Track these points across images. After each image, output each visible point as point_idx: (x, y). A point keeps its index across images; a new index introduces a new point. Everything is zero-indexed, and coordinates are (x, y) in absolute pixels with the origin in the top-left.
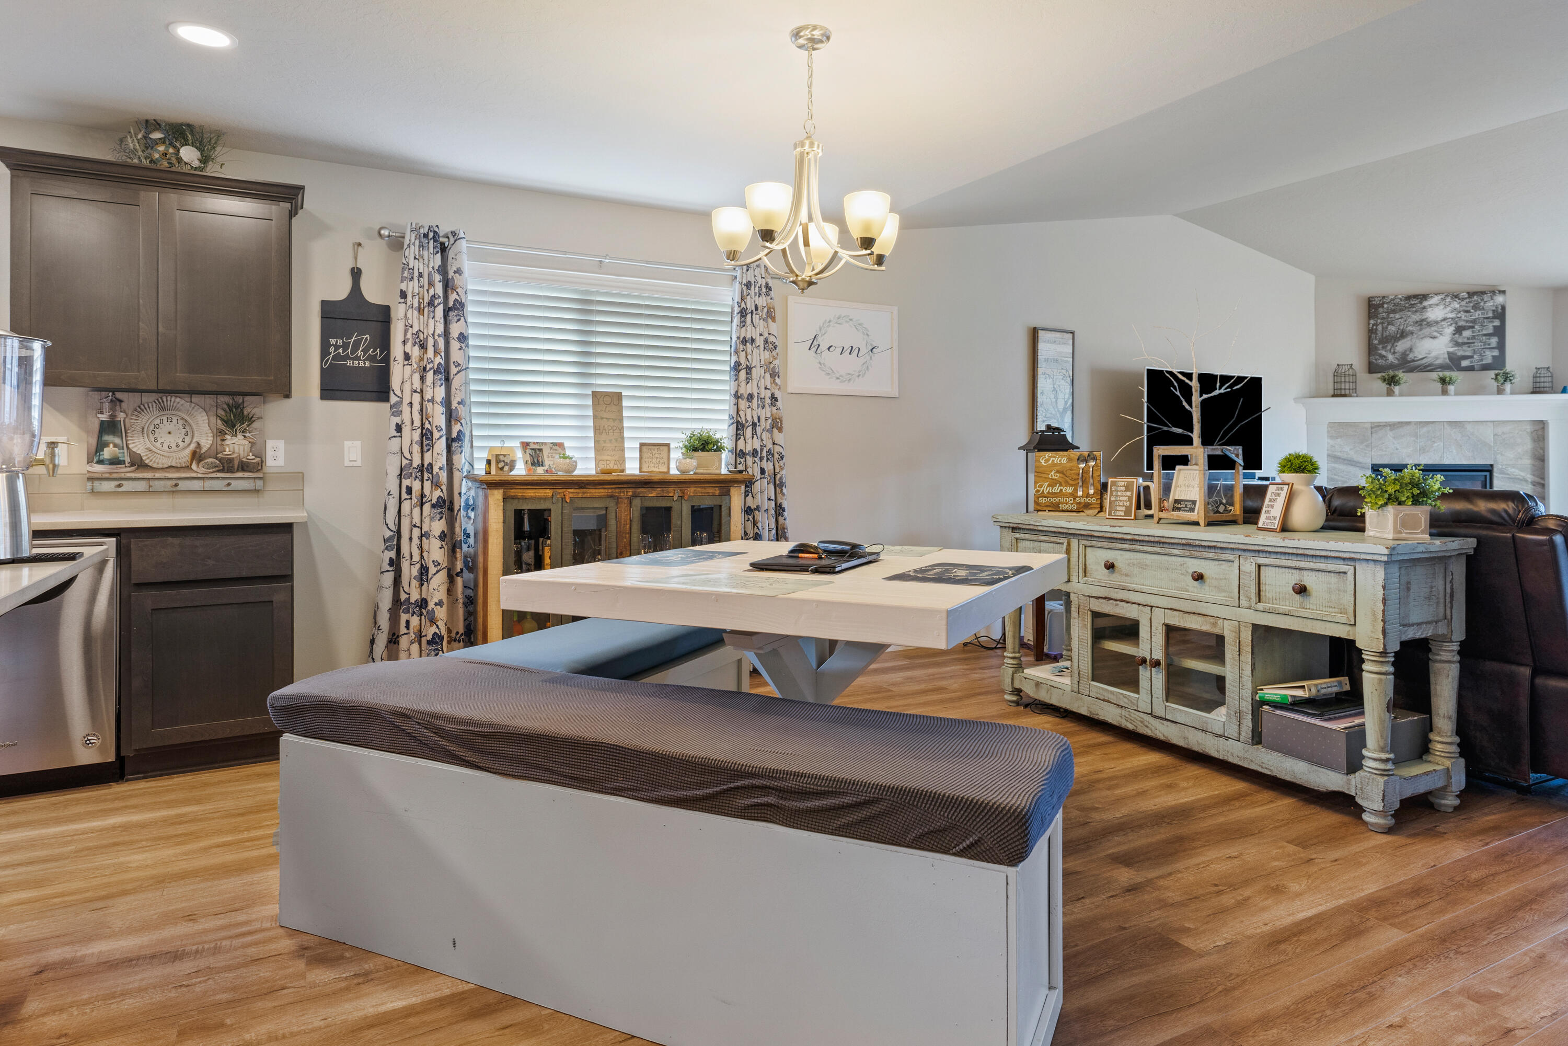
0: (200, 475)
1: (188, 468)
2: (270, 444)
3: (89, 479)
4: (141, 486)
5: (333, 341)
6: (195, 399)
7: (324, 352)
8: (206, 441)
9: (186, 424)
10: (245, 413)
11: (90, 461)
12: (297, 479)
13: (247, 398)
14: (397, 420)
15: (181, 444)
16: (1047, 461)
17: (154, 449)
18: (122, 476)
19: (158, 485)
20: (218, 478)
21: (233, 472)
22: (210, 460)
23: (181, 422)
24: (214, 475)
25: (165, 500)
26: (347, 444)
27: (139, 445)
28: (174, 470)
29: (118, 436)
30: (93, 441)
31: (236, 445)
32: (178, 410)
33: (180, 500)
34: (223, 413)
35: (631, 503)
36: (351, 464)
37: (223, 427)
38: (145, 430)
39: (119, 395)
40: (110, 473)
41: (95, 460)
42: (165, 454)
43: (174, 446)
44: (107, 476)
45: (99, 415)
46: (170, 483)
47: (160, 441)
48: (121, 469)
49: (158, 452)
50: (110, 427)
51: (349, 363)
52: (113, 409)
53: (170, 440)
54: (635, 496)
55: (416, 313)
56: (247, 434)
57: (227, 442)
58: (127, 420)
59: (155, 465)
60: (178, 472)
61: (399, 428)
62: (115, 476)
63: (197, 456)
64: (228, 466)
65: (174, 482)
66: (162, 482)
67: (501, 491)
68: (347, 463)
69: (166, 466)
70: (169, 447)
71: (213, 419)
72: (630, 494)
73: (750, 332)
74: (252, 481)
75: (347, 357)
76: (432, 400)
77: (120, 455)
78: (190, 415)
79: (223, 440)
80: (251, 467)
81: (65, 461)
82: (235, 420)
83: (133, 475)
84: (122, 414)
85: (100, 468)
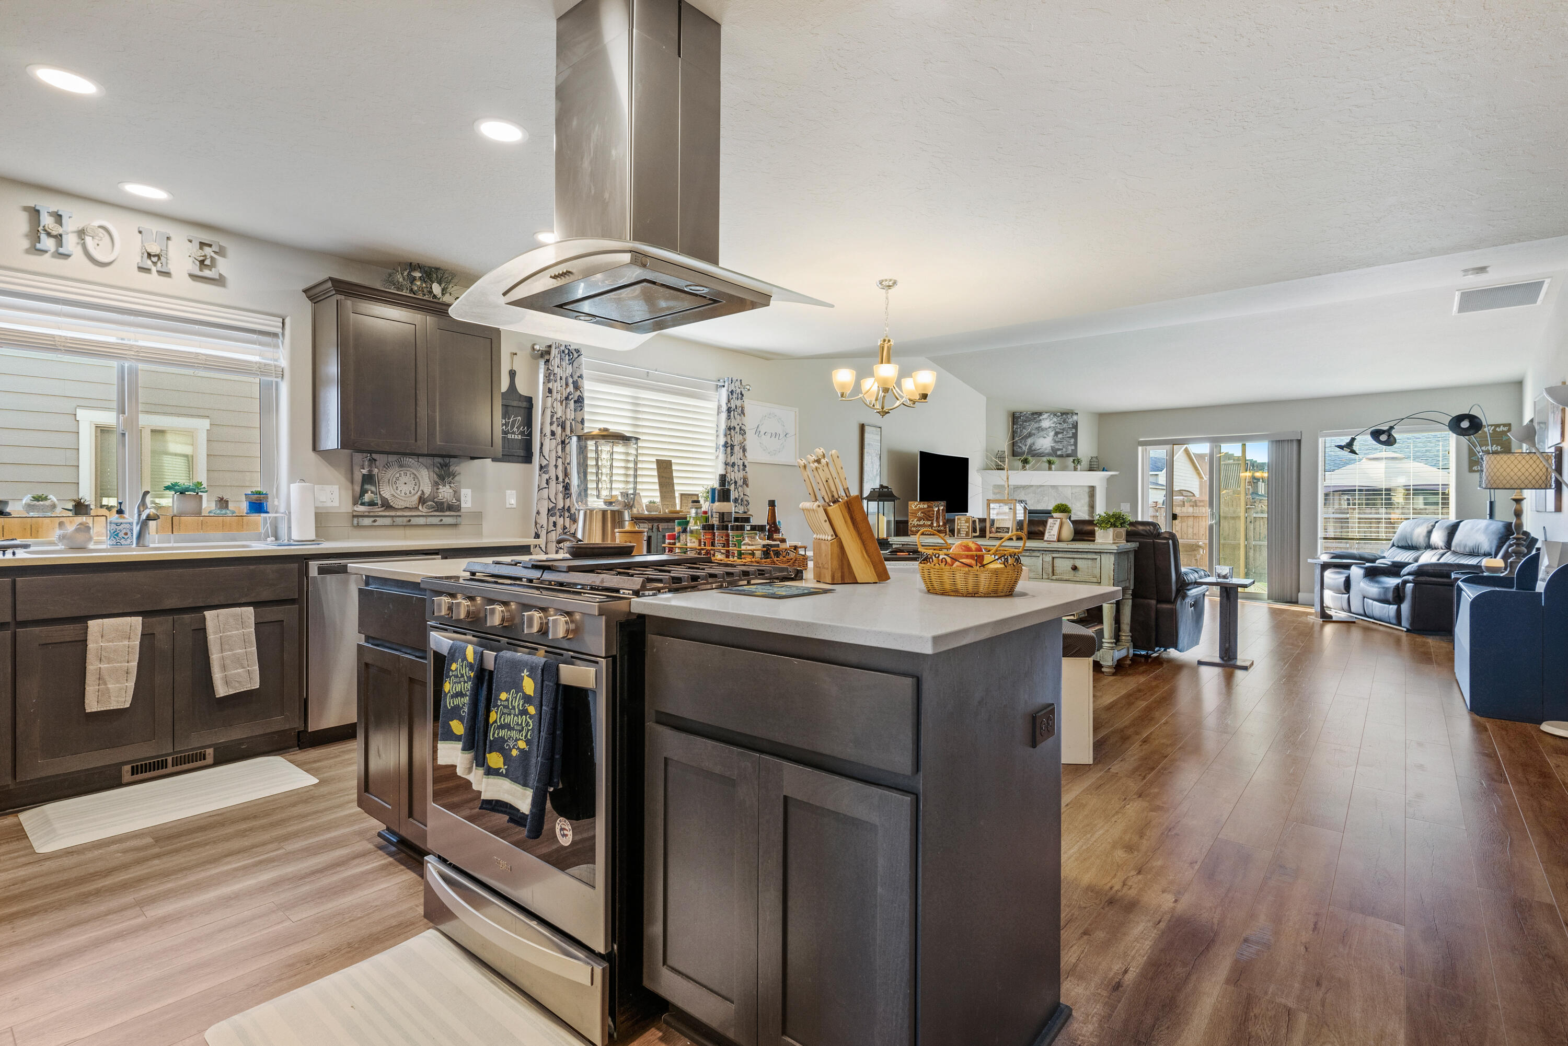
0: (424, 514)
1: (417, 508)
2: (464, 492)
3: (355, 516)
4: (388, 521)
6: (421, 459)
8: (428, 490)
9: (415, 477)
10: (451, 470)
11: (355, 503)
12: (478, 516)
13: (452, 460)
15: (412, 491)
16: (916, 507)
17: (396, 495)
18: (376, 514)
19: (399, 521)
20: (434, 516)
21: (443, 512)
22: (430, 503)
23: (412, 476)
24: (432, 514)
25: (400, 532)
26: (508, 492)
27: (387, 492)
28: (408, 510)
29: (374, 486)
30: (358, 489)
31: (445, 492)
32: (410, 467)
33: (409, 532)
34: (438, 470)
36: (510, 506)
37: (437, 479)
38: (390, 481)
39: (374, 456)
40: (369, 512)
41: (359, 503)
42: (403, 498)
43: (408, 493)
44: (367, 514)
45: (362, 470)
46: (406, 519)
47: (399, 489)
48: (376, 509)
49: (398, 497)
50: (369, 479)
51: (509, 436)
52: (370, 466)
53: (406, 488)
55: (559, 404)
56: (452, 485)
57: (440, 491)
58: (379, 474)
59: (396, 507)
60: (411, 511)
61: (547, 482)
62: (372, 514)
63: (422, 501)
64: (442, 507)
65: (408, 519)
66: (400, 519)
68: (508, 506)
69: (403, 507)
70: (406, 494)
71: (432, 474)
73: (734, 423)
74: (453, 518)
75: (509, 432)
77: (375, 499)
78: (418, 471)
79: (438, 489)
80: (453, 508)
81: (336, 504)
82: (444, 474)
83: (383, 514)
84: (376, 470)
85: (362, 509)
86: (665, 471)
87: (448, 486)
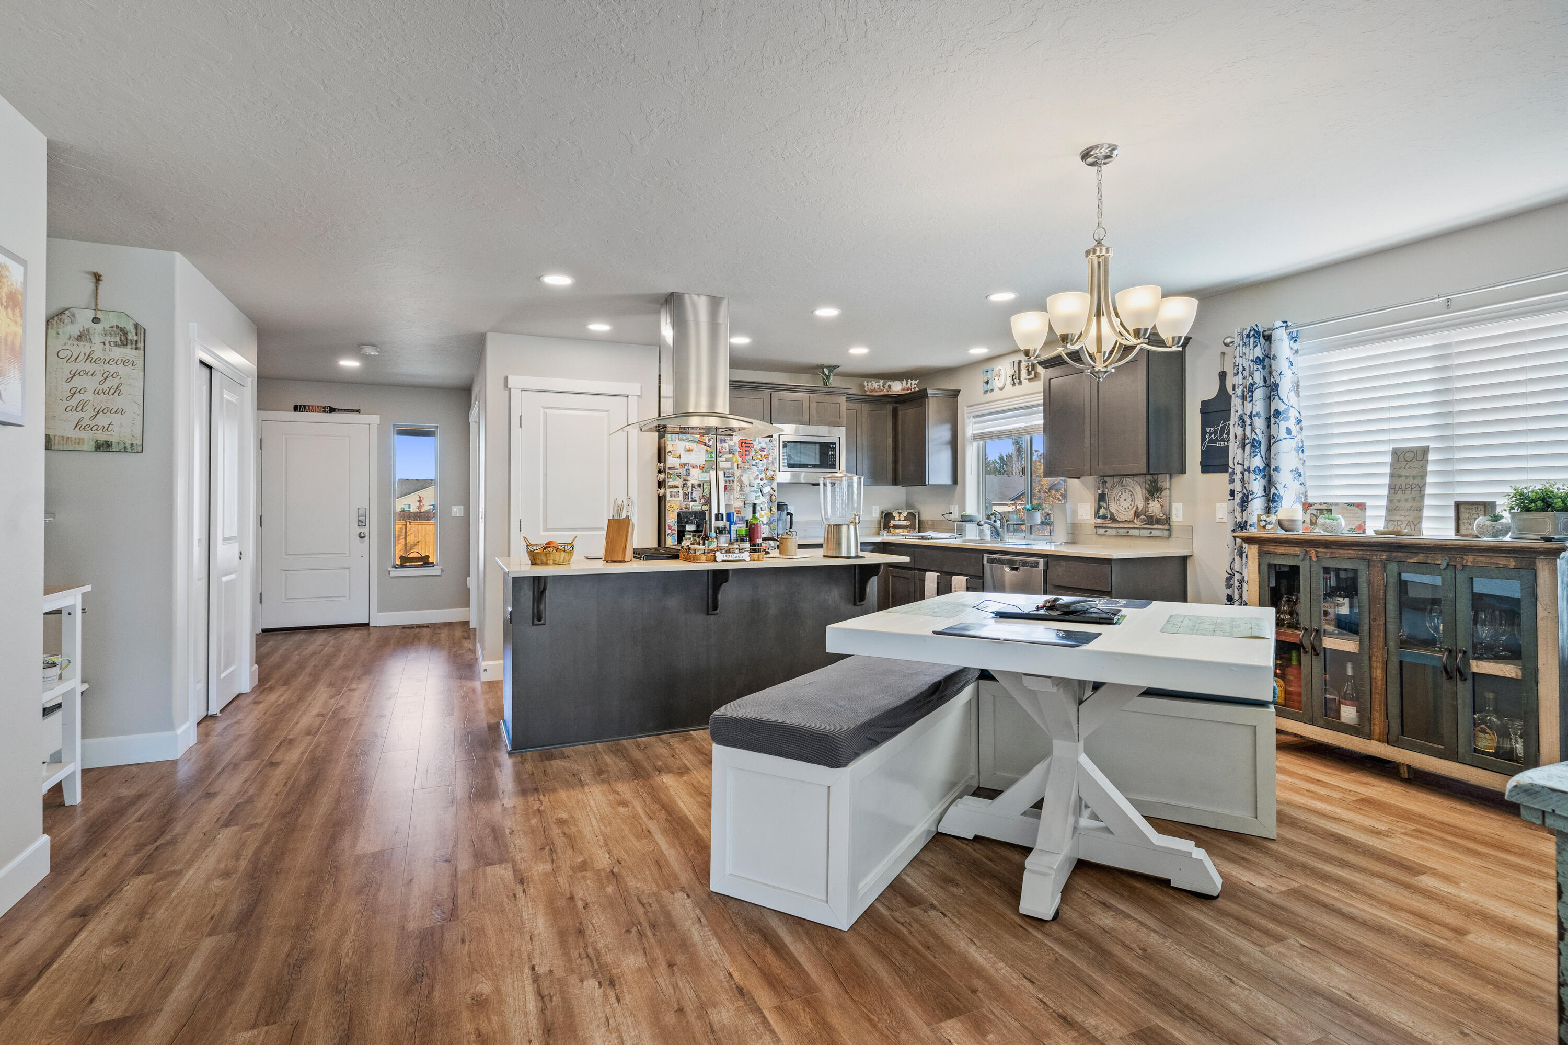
0: (1138, 526)
1: (1133, 521)
2: (1174, 505)
3: (1096, 527)
4: (1113, 532)
5: (1208, 430)
6: (1136, 479)
7: (1203, 439)
8: (1141, 504)
9: (1132, 495)
10: (1160, 485)
11: (1095, 517)
12: (1190, 530)
13: (1160, 476)
14: (1231, 487)
15: (1130, 506)
17: (1119, 510)
18: (1107, 525)
19: (1120, 531)
20: (1146, 528)
21: (1153, 525)
22: (1142, 517)
23: (1130, 493)
24: (1144, 526)
26: (1218, 505)
27: (1113, 508)
28: (1127, 522)
29: (1105, 503)
30: (1096, 505)
31: (1155, 508)
32: (1129, 486)
33: (1133, 541)
34: (1149, 487)
35: (1385, 567)
36: (1220, 521)
37: (1148, 495)
38: (1116, 498)
39: (1105, 479)
40: (1102, 524)
41: (1097, 517)
43: (1127, 507)
45: (1098, 491)
47: (1121, 504)
48: (1107, 521)
49: (1121, 511)
50: (1102, 498)
51: (1218, 444)
52: (1103, 487)
53: (1125, 504)
54: (1390, 560)
56: (1160, 500)
57: (1150, 505)
58: (1109, 493)
59: (1119, 520)
60: (1129, 524)
61: (1232, 493)
62: (1104, 525)
63: (1137, 514)
64: (1151, 521)
65: (1126, 530)
66: (1122, 530)
68: (1218, 520)
69: (1124, 520)
70: (1125, 508)
71: (1144, 490)
72: (1384, 557)
74: (1163, 531)
75: (1217, 440)
76: (1248, 470)
77: (1106, 513)
78: (1134, 488)
79: (1148, 504)
80: (1164, 521)
82: (1154, 491)
83: (1110, 525)
84: (1106, 490)
85: (1099, 521)
86: (1407, 467)
87: (1156, 500)
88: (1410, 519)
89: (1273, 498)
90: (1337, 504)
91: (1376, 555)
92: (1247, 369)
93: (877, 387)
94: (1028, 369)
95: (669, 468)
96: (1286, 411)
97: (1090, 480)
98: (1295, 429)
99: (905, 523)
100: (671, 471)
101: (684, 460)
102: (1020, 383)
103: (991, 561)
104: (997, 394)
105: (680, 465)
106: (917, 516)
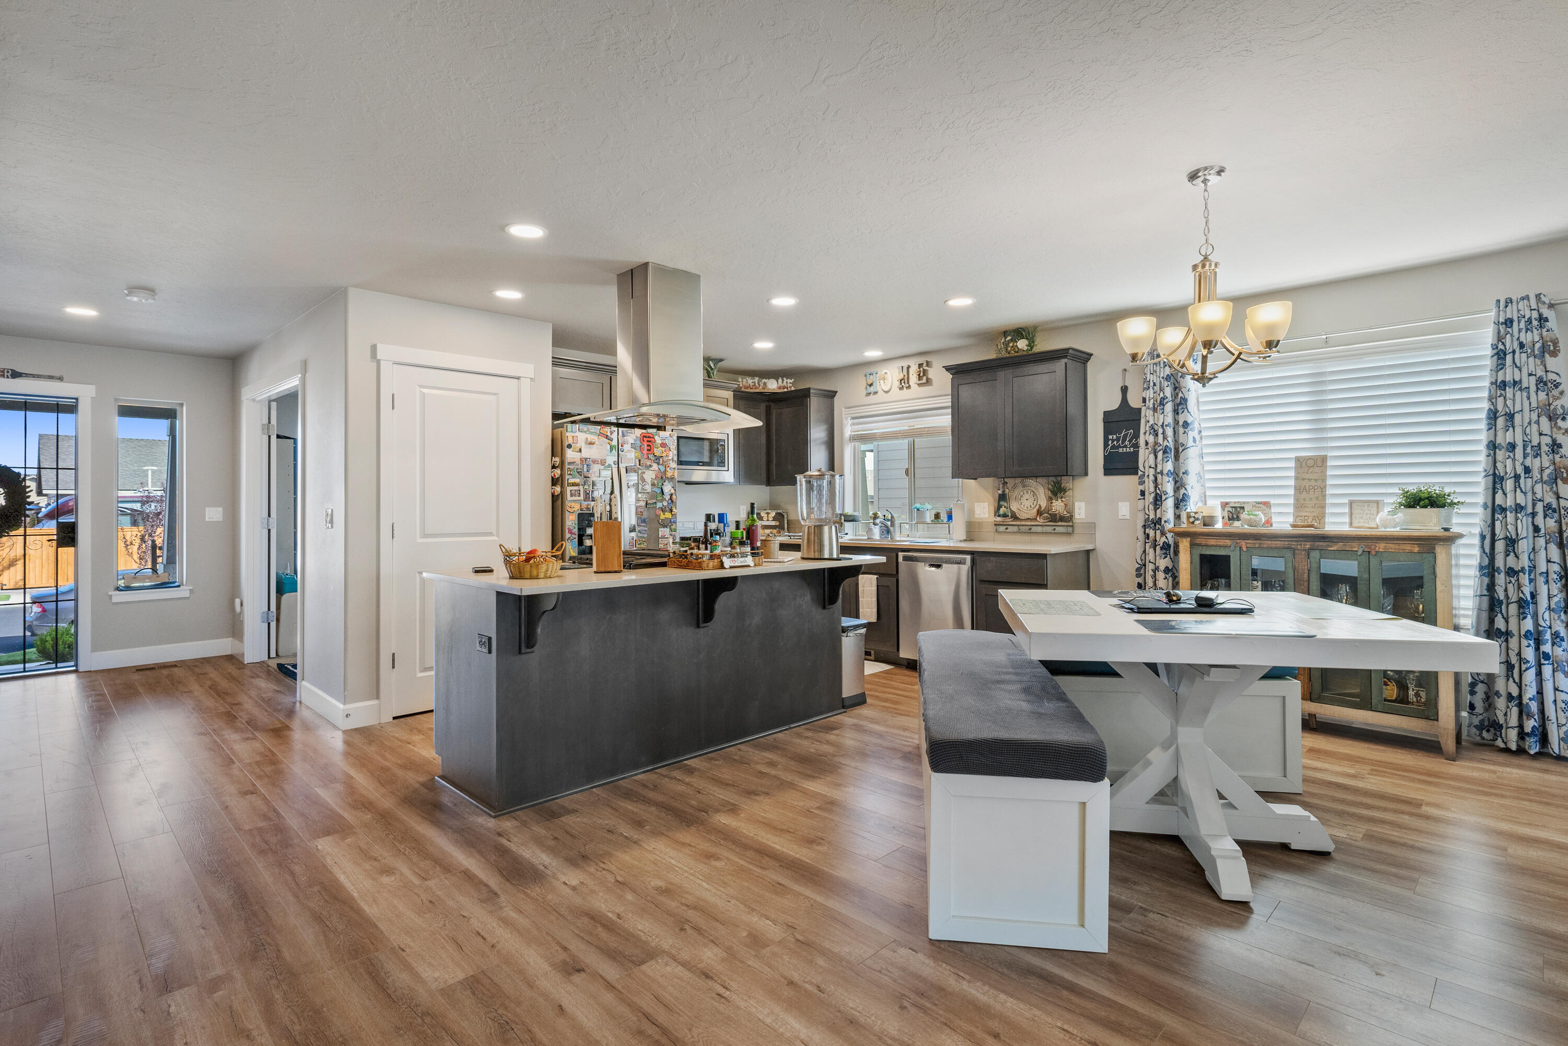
0: (1041, 524)
1: (1035, 519)
2: (1077, 504)
3: (995, 525)
4: (1015, 529)
5: (1110, 437)
6: (1039, 480)
7: (1106, 445)
8: (1043, 503)
9: (1034, 494)
10: (1063, 486)
11: (995, 516)
12: (1091, 527)
13: (1063, 477)
14: (1141, 487)
15: (1032, 505)
17: (1021, 509)
18: (1008, 523)
19: (1022, 529)
20: (1049, 525)
22: (1046, 515)
23: (1032, 493)
24: (1047, 524)
25: (1026, 538)
26: (1120, 504)
27: (1014, 507)
28: (1029, 520)
29: (1006, 502)
30: (996, 505)
31: (1058, 506)
32: (1031, 486)
33: (1035, 538)
34: (1052, 487)
35: (1308, 555)
36: (1123, 517)
37: (1051, 496)
38: (1017, 498)
39: (1006, 480)
41: (997, 515)
42: (1025, 511)
43: (1029, 507)
44: (1002, 523)
45: (998, 491)
46: (1028, 528)
47: (1023, 504)
48: (1007, 519)
49: (1023, 510)
50: (1003, 497)
51: (1121, 450)
52: (1003, 488)
53: (1027, 503)
54: (1312, 549)
55: (1151, 412)
56: (1063, 499)
57: (1053, 504)
58: (1009, 493)
59: (1021, 518)
60: (1031, 521)
61: (1143, 493)
62: (1005, 523)
63: (1040, 513)
64: (1055, 518)
66: (1024, 527)
67: (1189, 539)
68: (1120, 517)
69: (1026, 518)
70: (1027, 508)
71: (1047, 491)
72: (1308, 546)
74: (1066, 527)
75: (1119, 447)
76: (1161, 473)
77: (1007, 512)
78: (1036, 489)
79: (1052, 503)
80: (1066, 519)
81: (987, 516)
82: (1057, 491)
83: (1011, 523)
84: (1007, 491)
85: (999, 519)
86: (1310, 471)
87: (1060, 501)
88: (1315, 514)
89: (1183, 497)
90: (1248, 503)
91: (1301, 545)
92: (1158, 385)
93: (752, 384)
94: (919, 375)
95: (570, 463)
96: (1193, 422)
97: (989, 481)
98: (1198, 438)
99: (773, 523)
100: (570, 467)
101: (585, 454)
102: (909, 387)
103: (906, 559)
104: (881, 396)
105: (581, 459)
106: (786, 516)
